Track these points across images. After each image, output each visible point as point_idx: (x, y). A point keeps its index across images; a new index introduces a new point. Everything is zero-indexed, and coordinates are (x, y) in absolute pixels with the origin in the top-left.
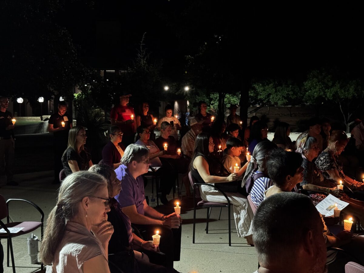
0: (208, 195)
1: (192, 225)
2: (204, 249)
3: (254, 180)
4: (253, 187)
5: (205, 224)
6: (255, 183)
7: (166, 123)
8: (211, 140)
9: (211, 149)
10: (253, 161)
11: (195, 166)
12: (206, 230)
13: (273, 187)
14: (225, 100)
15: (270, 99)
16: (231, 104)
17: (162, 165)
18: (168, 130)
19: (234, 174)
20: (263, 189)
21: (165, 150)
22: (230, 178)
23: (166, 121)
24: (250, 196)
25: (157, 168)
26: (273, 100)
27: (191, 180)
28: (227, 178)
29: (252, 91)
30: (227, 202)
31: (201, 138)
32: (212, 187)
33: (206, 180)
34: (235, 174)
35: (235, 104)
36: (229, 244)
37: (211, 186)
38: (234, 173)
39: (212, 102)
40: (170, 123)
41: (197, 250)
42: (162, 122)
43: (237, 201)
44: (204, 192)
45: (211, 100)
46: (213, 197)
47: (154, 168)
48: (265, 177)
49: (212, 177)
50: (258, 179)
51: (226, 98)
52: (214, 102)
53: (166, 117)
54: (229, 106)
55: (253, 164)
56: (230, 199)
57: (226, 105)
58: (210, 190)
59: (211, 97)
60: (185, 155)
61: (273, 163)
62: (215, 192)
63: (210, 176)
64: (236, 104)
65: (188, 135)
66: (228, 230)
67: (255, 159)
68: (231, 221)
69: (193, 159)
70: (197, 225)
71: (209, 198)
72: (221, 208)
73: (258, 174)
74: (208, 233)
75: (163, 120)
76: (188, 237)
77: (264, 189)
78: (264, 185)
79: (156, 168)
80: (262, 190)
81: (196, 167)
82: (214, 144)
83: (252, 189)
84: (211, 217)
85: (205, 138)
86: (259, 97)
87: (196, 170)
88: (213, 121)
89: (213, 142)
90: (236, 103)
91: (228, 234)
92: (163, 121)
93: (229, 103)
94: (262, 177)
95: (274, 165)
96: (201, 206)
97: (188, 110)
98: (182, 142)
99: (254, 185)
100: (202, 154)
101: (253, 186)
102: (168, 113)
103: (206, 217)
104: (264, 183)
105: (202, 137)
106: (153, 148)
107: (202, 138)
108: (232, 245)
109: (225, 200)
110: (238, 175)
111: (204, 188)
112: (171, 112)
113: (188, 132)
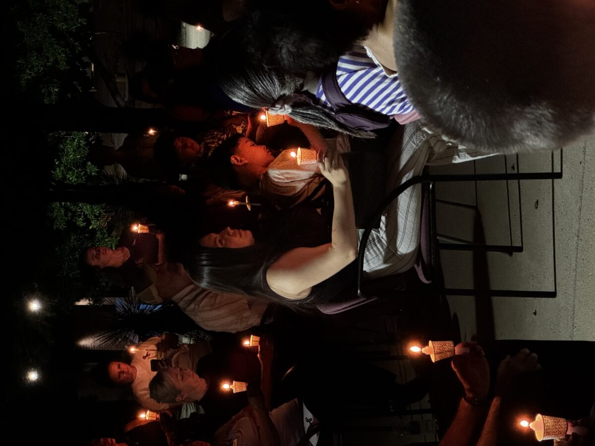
0: (396, 250)
1: (495, 299)
2: (573, 260)
3: (346, 103)
4: (371, 106)
5: (493, 256)
6: (355, 101)
7: (156, 383)
8: (213, 239)
9: (242, 239)
10: (286, 106)
11: (299, 294)
12: (511, 254)
13: (370, 48)
14: (72, 178)
15: (67, 29)
16: (88, 158)
17: (296, 400)
18: (179, 378)
19: (324, 164)
20: (376, 76)
21: (244, 389)
22: (337, 178)
23: (147, 386)
24: (397, 115)
25: (308, 414)
26: (72, 20)
27: (345, 306)
28: (338, 188)
29: (43, 91)
30: (419, 186)
31: (205, 276)
32: (370, 238)
33: (348, 257)
34: (321, 161)
35: (85, 145)
36: (556, 181)
37: (368, 238)
38: (321, 167)
39: (80, 222)
40: (155, 373)
41: (578, 284)
42: (151, 397)
43: (415, 153)
44: (385, 262)
45: (72, 226)
46: (404, 232)
47: (307, 425)
48: (335, 67)
49: (336, 236)
50: (343, 90)
51: (68, 176)
52: (79, 216)
53: (134, 385)
54: (91, 169)
55: (294, 106)
56: (407, 175)
57: (89, 177)
58: (380, 241)
59: (63, 226)
60: (262, 322)
61: (289, 51)
62: (386, 227)
63: (333, 245)
64: (88, 144)
65: (194, 309)
66: (510, 181)
67: (281, 102)
68: (479, 172)
69: (276, 300)
70: (495, 286)
71: (405, 246)
72: (437, 204)
73: (325, 91)
74: (520, 245)
75: (145, 394)
76: (535, 313)
77: (375, 71)
78: (363, 72)
79: (308, 421)
80: (377, 80)
81: (303, 292)
82: (224, 228)
83: (378, 110)
84: (469, 237)
85: (205, 263)
86: (63, 66)
87: (315, 289)
88: (146, 227)
89: (217, 232)
90: (83, 142)
91: (522, 181)
92: (148, 396)
93: (84, 165)
94: (336, 78)
95: (296, 48)
96: (434, 270)
97: (107, 301)
98: (218, 330)
99: (364, 103)
100: (261, 271)
101: (365, 107)
102: (120, 376)
103: (468, 255)
104: (356, 71)
105: (202, 270)
106: (239, 431)
107: (206, 270)
108: (557, 170)
109: (413, 192)
110: (324, 152)
111: (373, 263)
112: (119, 367)
113: (185, 309)
